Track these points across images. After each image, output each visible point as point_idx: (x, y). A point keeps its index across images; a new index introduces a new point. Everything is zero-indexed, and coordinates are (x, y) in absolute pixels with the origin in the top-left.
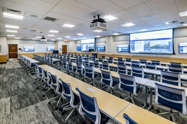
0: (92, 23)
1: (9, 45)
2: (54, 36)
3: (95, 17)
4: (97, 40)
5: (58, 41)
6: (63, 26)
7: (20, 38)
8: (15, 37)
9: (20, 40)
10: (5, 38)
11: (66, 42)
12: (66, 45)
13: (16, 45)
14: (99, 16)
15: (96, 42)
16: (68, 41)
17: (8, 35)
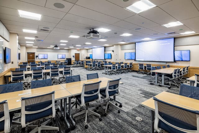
0: (88, 33)
1: (28, 53)
2: (65, 45)
3: (90, 30)
4: (107, 49)
5: (71, 49)
6: (69, 37)
7: (37, 47)
8: (33, 46)
9: (37, 48)
10: (25, 47)
11: (78, 50)
12: (79, 53)
13: (34, 53)
14: (93, 29)
15: (106, 50)
16: (80, 50)
17: (27, 45)
